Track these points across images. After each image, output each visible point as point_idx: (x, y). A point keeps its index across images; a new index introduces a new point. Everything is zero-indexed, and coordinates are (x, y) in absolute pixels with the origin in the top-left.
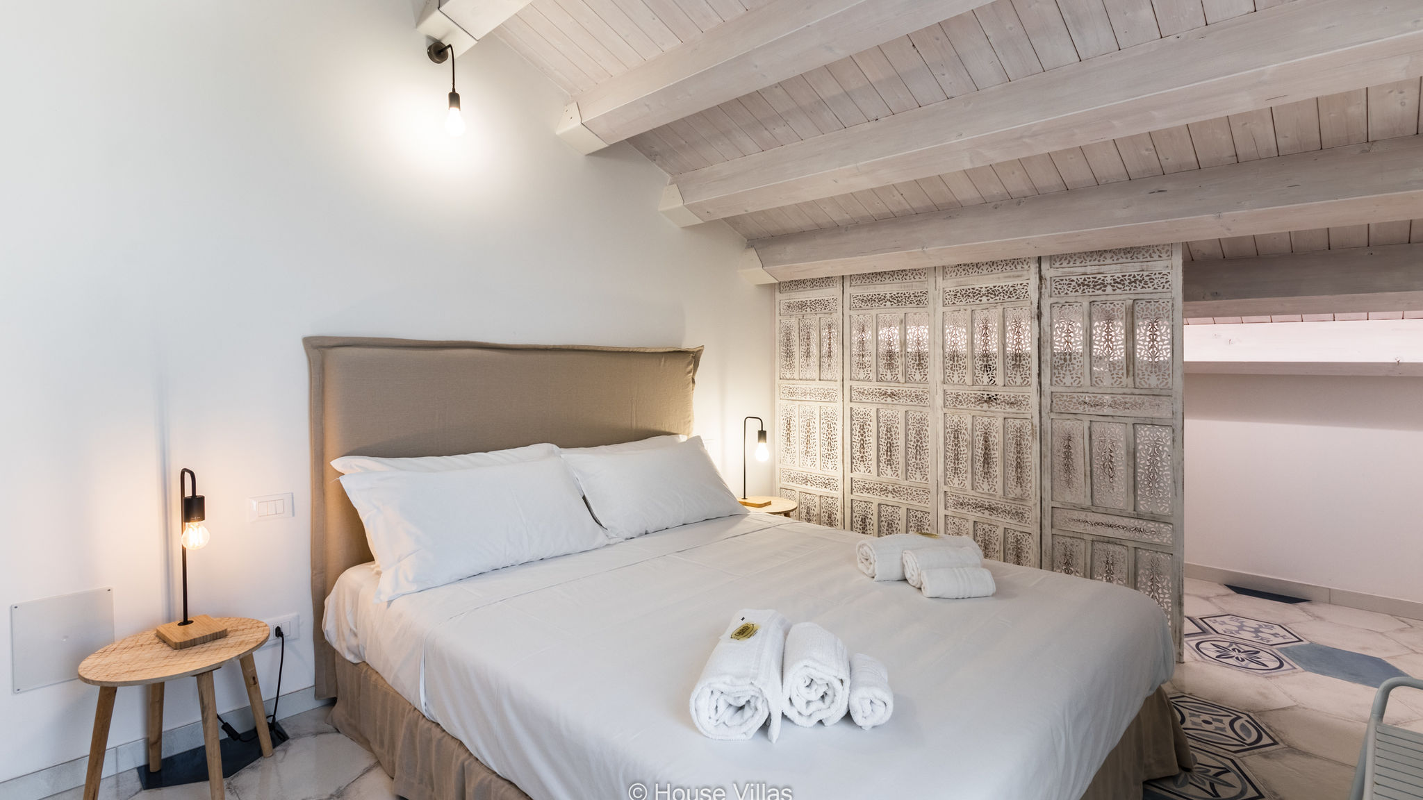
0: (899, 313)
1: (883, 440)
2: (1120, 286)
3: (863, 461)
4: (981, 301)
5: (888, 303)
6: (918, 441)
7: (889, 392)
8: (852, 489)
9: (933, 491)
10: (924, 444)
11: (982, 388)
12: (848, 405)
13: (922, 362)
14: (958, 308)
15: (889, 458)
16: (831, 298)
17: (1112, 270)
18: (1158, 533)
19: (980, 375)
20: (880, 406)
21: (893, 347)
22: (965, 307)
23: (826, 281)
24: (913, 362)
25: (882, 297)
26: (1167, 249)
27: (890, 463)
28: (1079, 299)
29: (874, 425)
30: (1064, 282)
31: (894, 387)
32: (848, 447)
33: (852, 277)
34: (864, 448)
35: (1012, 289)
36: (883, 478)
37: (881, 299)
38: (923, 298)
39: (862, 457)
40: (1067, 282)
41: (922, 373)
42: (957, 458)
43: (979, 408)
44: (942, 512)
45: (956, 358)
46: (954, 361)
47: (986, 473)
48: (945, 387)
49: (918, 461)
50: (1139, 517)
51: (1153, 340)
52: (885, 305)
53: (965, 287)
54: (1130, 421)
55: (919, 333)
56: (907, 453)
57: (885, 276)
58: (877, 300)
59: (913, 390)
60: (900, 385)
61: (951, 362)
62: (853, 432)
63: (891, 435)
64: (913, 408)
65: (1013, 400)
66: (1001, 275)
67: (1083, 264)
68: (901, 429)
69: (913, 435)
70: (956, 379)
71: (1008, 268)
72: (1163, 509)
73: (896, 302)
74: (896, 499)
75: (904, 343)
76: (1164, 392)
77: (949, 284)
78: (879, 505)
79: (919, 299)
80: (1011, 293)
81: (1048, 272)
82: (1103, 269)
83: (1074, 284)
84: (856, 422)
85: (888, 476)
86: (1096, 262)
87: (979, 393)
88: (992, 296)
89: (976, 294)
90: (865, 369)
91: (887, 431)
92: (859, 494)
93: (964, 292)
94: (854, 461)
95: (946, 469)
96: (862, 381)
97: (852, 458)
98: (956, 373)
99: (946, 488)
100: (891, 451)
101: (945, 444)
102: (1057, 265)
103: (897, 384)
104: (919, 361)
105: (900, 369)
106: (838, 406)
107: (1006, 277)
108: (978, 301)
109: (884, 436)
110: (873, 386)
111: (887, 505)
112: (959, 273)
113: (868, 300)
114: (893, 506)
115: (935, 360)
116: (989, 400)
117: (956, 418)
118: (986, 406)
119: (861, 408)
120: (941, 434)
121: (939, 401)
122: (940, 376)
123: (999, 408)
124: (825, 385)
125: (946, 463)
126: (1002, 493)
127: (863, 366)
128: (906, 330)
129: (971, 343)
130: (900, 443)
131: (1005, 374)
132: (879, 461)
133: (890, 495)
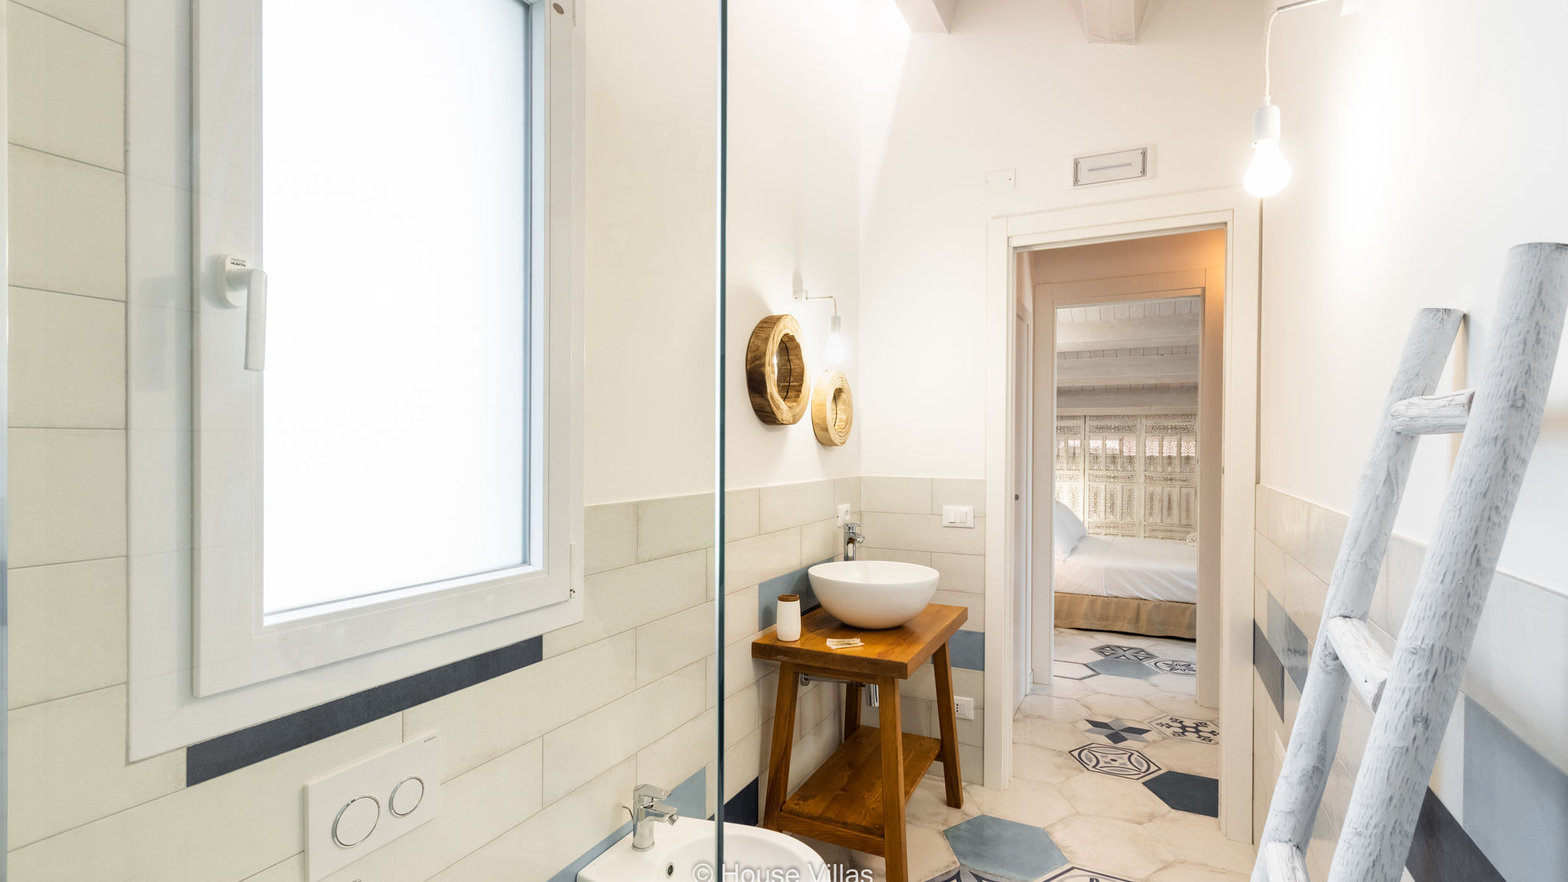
0: (1120, 435)
1: (1109, 501)
3: (1096, 512)
4: (1167, 432)
5: (1113, 431)
6: (1129, 500)
7: (1113, 476)
10: (1132, 502)
11: (1167, 474)
12: (1087, 483)
13: (1132, 460)
14: (1155, 434)
15: (1111, 510)
16: (1076, 425)
19: (1167, 467)
20: (1107, 484)
21: (1115, 452)
22: (1159, 434)
23: (1074, 417)
24: (1127, 459)
27: (1112, 512)
29: (1103, 494)
31: (1116, 474)
32: (1087, 505)
33: (1091, 416)
34: (1096, 505)
36: (1108, 520)
37: (1109, 428)
38: (1133, 429)
39: (1096, 510)
41: (1132, 466)
42: (1152, 508)
43: (1165, 483)
44: (1143, 535)
46: (1151, 460)
47: (1169, 515)
48: (1146, 473)
49: (1129, 511)
52: (1111, 432)
53: (1158, 425)
55: (1130, 447)
56: (1122, 507)
57: (1111, 417)
58: (1106, 429)
59: (1127, 475)
60: (1119, 472)
61: (1149, 461)
62: (1090, 497)
63: (1113, 498)
64: (1127, 484)
65: (1184, 479)
66: (1178, 421)
68: (1119, 495)
69: (1126, 498)
70: (1152, 469)
71: (1183, 418)
73: (1117, 430)
74: (1116, 531)
75: (1121, 451)
77: (1150, 423)
79: (1131, 429)
80: (1184, 429)
84: (1092, 492)
85: (1111, 518)
87: (1165, 476)
88: (1174, 430)
89: (1165, 428)
90: (1098, 464)
91: (1111, 496)
92: (1093, 530)
93: (1158, 427)
94: (1090, 511)
95: (1145, 514)
96: (1096, 470)
98: (1152, 466)
99: (1145, 523)
100: (1113, 507)
101: (1145, 501)
103: (1117, 472)
104: (1130, 460)
105: (1119, 464)
106: (1080, 484)
107: (1182, 422)
108: (1165, 432)
109: (1109, 499)
110: (1103, 473)
112: (1155, 418)
113: (1102, 429)
115: (1140, 460)
116: (1171, 480)
117: (1152, 488)
118: (1169, 482)
119: (1095, 485)
120: (1143, 497)
121: (1142, 480)
122: (1142, 468)
123: (1177, 483)
124: (1071, 473)
125: (1145, 511)
126: (1178, 523)
127: (1097, 462)
128: (1123, 444)
129: (1161, 452)
130: (1118, 502)
131: (1181, 467)
132: (1106, 512)
133: (1112, 529)
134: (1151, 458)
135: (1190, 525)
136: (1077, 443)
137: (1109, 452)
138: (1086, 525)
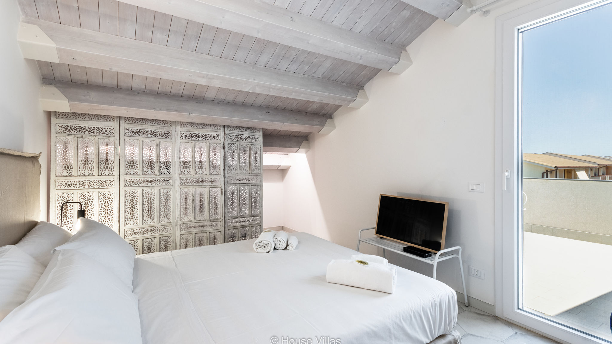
0: (157, 140)
1: (146, 205)
2: (247, 140)
3: (133, 218)
4: (199, 139)
5: (149, 135)
6: (166, 203)
7: (150, 180)
8: (125, 235)
9: (174, 225)
10: (169, 204)
11: (199, 176)
12: (123, 189)
13: (168, 165)
14: (188, 141)
15: (149, 214)
16: (109, 128)
17: (246, 134)
18: (257, 220)
19: (198, 171)
20: (144, 188)
21: (152, 158)
22: (192, 141)
23: (105, 118)
24: (164, 165)
25: (146, 132)
26: (259, 129)
27: (150, 216)
28: (237, 143)
29: (139, 199)
30: (231, 136)
31: (153, 178)
32: (122, 212)
33: (126, 118)
34: (133, 211)
35: (213, 136)
36: (146, 225)
37: (145, 133)
38: (169, 135)
39: (132, 216)
40: (232, 136)
41: (168, 170)
42: (186, 208)
43: (197, 184)
44: (178, 233)
45: (186, 163)
46: (185, 165)
47: (201, 212)
48: (181, 176)
49: (166, 213)
50: (253, 216)
51: (256, 158)
52: (147, 136)
53: (191, 133)
54: (250, 185)
55: (167, 151)
56: (160, 210)
57: (148, 121)
58: (142, 133)
59: (163, 178)
60: (157, 176)
61: (184, 165)
62: (126, 204)
63: (151, 202)
64: (164, 187)
65: (213, 180)
66: (209, 130)
67: (237, 130)
68: (156, 199)
69: (163, 200)
70: (186, 172)
71: (211, 127)
72: (258, 212)
73: (154, 135)
74: (153, 234)
75: (158, 156)
76: (259, 175)
77: (184, 130)
78: (143, 239)
79: (167, 135)
80: (213, 137)
81: (227, 132)
82: (244, 133)
83: (234, 137)
84: (128, 198)
85: (149, 222)
86: (241, 131)
87: (197, 178)
88: (204, 138)
89: (197, 136)
90: (135, 169)
91: (148, 200)
92: (130, 237)
93: (191, 135)
94: (126, 219)
95: (180, 214)
96: (132, 175)
97: (125, 218)
98: (186, 170)
99: (181, 222)
100: (150, 210)
101: (180, 202)
102: (229, 129)
103: (155, 176)
104: (167, 164)
105: (156, 169)
106: (115, 191)
107: (211, 131)
108: (197, 139)
109: (146, 203)
110: (141, 177)
111: (148, 239)
112: (188, 126)
113: (138, 133)
114: (150, 238)
115: (175, 164)
116: (202, 181)
117: (186, 190)
118: (200, 184)
119: (131, 190)
120: (178, 198)
121: (177, 183)
122: (178, 172)
123: (207, 184)
124: (103, 179)
125: (180, 211)
126: (208, 218)
127: (133, 167)
128: (160, 149)
129: (194, 157)
130: (156, 205)
131: (210, 170)
132: (143, 216)
133: (149, 233)
134: (185, 164)
135: (217, 219)
136: (111, 148)
137: (146, 158)
138: (122, 235)
